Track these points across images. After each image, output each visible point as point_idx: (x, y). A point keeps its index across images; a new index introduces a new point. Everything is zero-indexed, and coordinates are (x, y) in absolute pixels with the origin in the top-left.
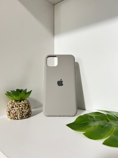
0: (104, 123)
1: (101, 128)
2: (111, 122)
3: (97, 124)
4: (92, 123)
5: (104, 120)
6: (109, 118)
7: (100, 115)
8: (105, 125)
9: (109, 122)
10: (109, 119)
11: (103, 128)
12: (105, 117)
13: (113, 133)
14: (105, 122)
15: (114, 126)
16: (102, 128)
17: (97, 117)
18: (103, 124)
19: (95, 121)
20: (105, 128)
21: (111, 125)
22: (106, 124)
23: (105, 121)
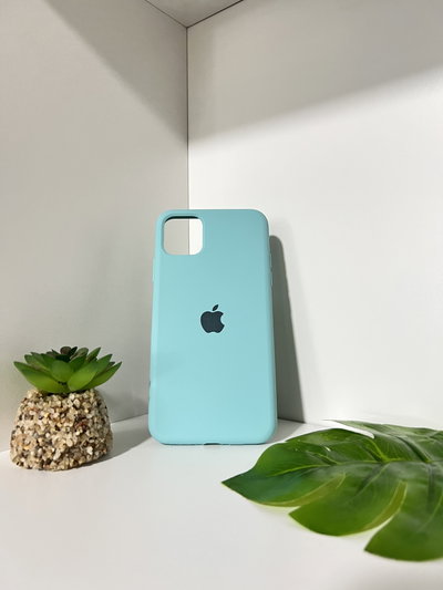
0: (367, 469)
1: (354, 489)
2: (392, 466)
3: (340, 474)
4: (321, 471)
5: (365, 458)
6: (384, 453)
7: (347, 441)
8: (369, 477)
9: (386, 466)
10: (382, 456)
11: (365, 489)
12: (367, 446)
13: (403, 508)
14: (370, 466)
16: (361, 487)
17: (338, 446)
18: (363, 475)
19: (333, 464)
20: (372, 488)
21: (390, 475)
22: (375, 472)
23: (371, 464)
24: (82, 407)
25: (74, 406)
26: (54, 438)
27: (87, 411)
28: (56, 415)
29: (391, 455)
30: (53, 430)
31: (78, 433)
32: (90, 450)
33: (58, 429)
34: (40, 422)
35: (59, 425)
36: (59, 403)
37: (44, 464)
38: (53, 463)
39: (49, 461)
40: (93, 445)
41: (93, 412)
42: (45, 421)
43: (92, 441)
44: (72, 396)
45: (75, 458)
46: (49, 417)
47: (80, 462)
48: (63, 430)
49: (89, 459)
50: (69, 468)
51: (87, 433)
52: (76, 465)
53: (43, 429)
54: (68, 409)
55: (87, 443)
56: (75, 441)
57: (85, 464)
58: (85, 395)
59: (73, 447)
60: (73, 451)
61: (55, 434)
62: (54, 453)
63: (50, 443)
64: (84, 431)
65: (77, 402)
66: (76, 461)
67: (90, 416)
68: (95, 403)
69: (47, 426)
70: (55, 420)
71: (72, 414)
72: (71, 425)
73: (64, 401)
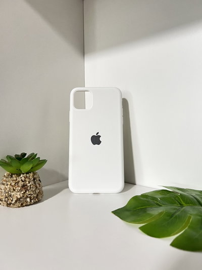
0: (175, 209)
1: (169, 218)
2: (187, 208)
4: (154, 209)
5: (175, 203)
6: (183, 200)
7: (168, 196)
8: (176, 212)
9: (184, 208)
10: (183, 203)
11: (173, 218)
12: (177, 198)
13: (189, 227)
14: (176, 207)
15: (191, 214)
16: (171, 217)
17: (163, 198)
18: (173, 211)
19: (161, 206)
20: (176, 217)
21: (185, 212)
22: (178, 210)
24: (25, 181)
25: (22, 180)
26: (12, 194)
27: (27, 182)
28: (13, 184)
29: (187, 203)
30: (12, 190)
31: (23, 192)
32: (28, 200)
33: (14, 190)
34: (7, 187)
35: (15, 188)
36: (15, 179)
37: (9, 205)
38: (11, 205)
39: (10, 204)
40: (30, 198)
41: (31, 183)
42: (9, 186)
43: (29, 196)
44: (22, 176)
45: (22, 203)
46: (10, 184)
47: (24, 205)
48: (16, 190)
49: (28, 203)
50: (19, 207)
51: (27, 192)
52: (22, 206)
53: (8, 189)
54: (19, 181)
55: (27, 196)
56: (21, 195)
57: (26, 205)
58: (28, 175)
59: (21, 198)
60: (21, 200)
61: (13, 192)
62: (12, 200)
63: (11, 196)
64: (26, 191)
65: (23, 179)
66: (22, 204)
67: (29, 185)
68: (32, 179)
69: (10, 189)
70: (13, 186)
71: (21, 184)
72: (19, 188)
73: (17, 178)
